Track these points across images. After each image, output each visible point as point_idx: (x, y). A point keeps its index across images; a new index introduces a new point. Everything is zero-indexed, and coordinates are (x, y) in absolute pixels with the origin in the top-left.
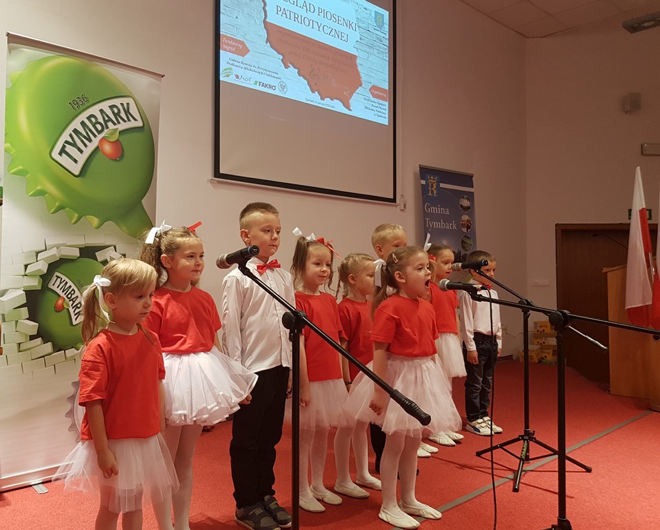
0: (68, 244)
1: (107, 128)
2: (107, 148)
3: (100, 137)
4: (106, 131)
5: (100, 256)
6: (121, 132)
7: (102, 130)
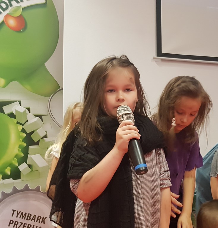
1: (11, 5)
2: (12, 22)
3: (4, 13)
4: (10, 8)
5: (7, 109)
6: (24, 9)
7: (7, 8)
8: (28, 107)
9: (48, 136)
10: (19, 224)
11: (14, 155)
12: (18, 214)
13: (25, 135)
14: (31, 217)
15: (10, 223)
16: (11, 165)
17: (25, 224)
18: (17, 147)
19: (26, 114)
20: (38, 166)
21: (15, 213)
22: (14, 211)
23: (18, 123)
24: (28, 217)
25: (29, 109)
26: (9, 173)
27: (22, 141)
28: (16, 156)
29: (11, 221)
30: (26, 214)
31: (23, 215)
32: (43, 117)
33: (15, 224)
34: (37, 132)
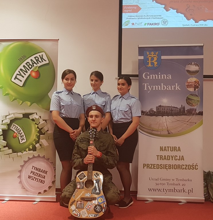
0: (18, 113)
2: (34, 74)
3: (31, 70)
4: (33, 67)
5: (31, 117)
6: (39, 67)
7: (32, 67)
8: (40, 116)
9: (49, 130)
10: (35, 173)
11: (34, 139)
12: (35, 168)
13: (39, 130)
14: (41, 170)
15: (31, 173)
16: (32, 144)
17: (38, 173)
18: (35, 135)
19: (39, 119)
20: (44, 145)
21: (34, 167)
22: (33, 166)
23: (36, 124)
24: (39, 170)
25: (40, 117)
26: (31, 148)
27: (38, 133)
28: (35, 140)
29: (32, 171)
30: (38, 168)
31: (37, 169)
32: (47, 121)
33: (33, 173)
34: (44, 129)
